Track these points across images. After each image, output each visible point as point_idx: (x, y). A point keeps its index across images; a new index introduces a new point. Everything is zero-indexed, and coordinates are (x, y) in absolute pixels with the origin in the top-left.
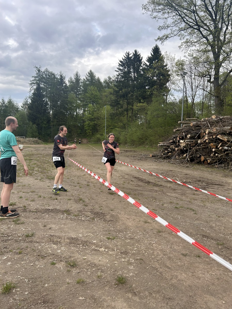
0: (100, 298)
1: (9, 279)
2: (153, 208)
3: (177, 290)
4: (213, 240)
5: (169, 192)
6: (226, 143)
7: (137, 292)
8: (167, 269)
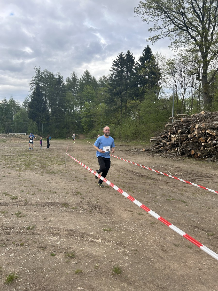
0: (98, 287)
1: (12, 270)
2: (147, 201)
3: (170, 280)
4: (204, 231)
5: (161, 185)
6: (215, 137)
7: (132, 281)
8: (160, 259)
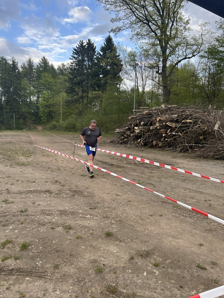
0: (97, 246)
2: (121, 185)
3: (150, 237)
4: (170, 204)
5: (131, 172)
6: (174, 129)
7: (122, 240)
